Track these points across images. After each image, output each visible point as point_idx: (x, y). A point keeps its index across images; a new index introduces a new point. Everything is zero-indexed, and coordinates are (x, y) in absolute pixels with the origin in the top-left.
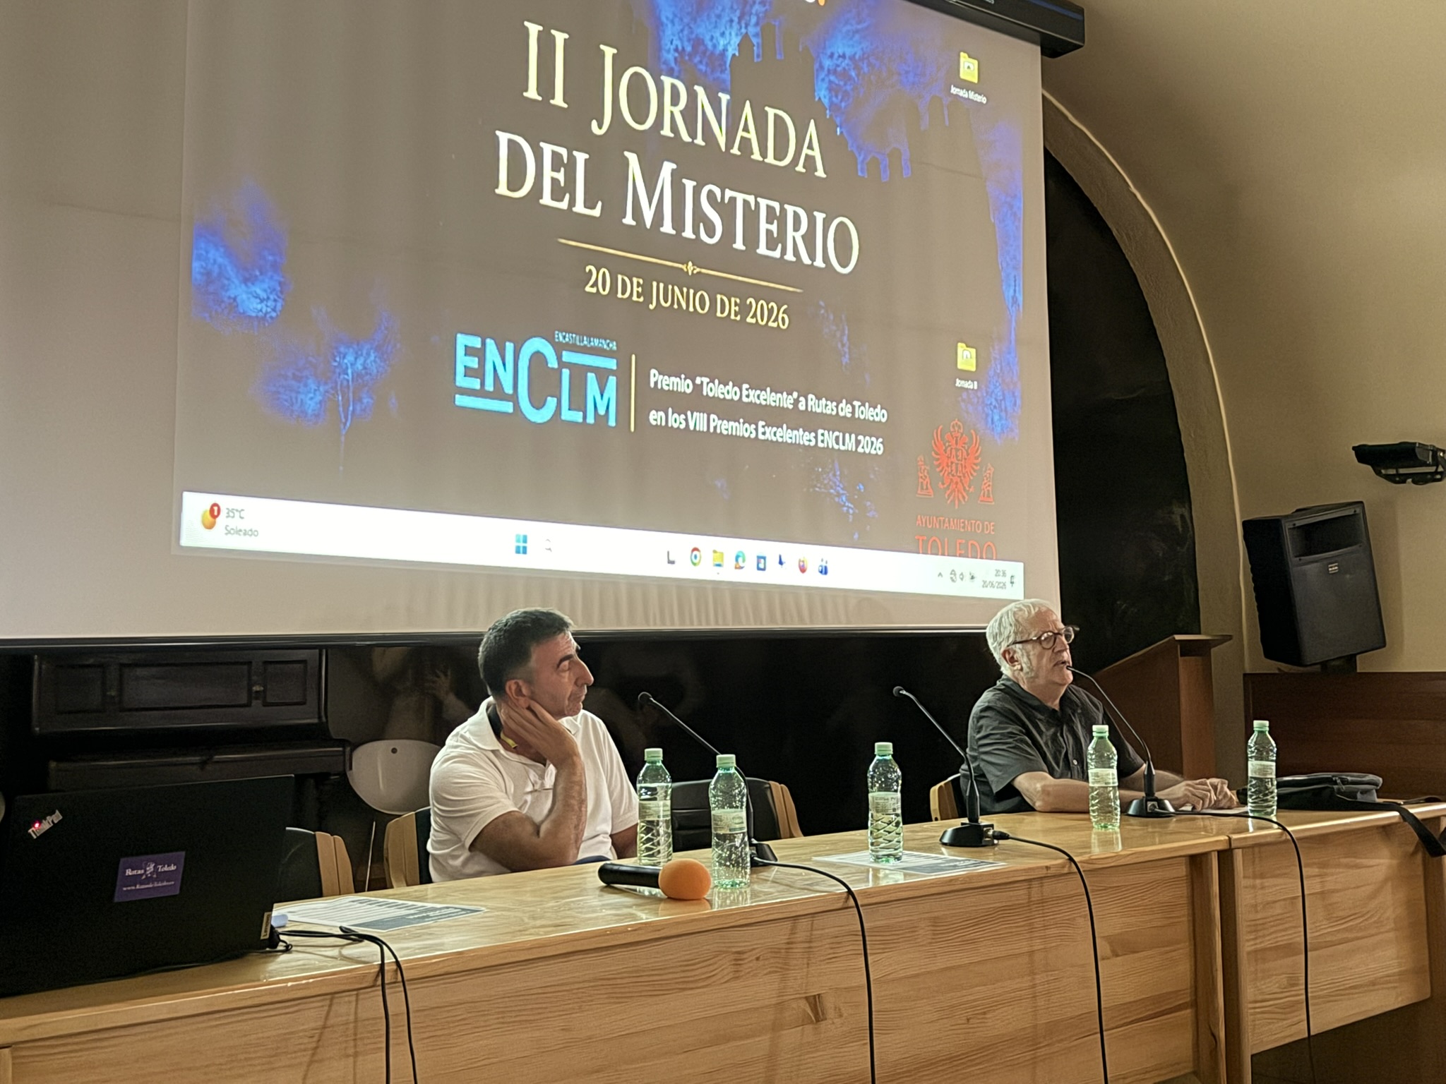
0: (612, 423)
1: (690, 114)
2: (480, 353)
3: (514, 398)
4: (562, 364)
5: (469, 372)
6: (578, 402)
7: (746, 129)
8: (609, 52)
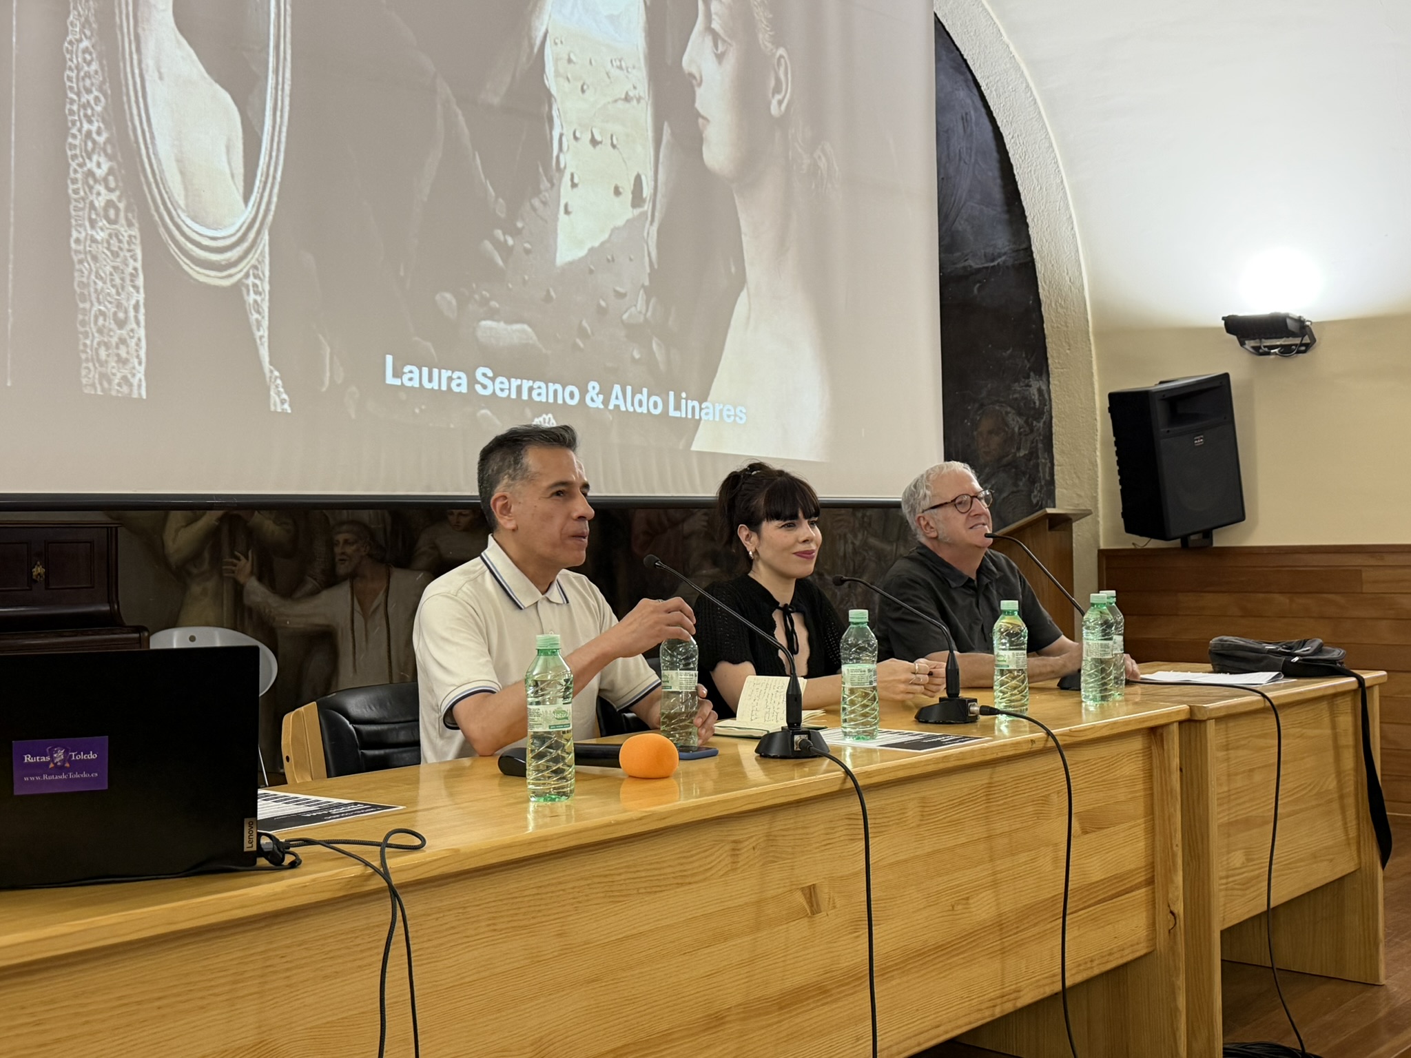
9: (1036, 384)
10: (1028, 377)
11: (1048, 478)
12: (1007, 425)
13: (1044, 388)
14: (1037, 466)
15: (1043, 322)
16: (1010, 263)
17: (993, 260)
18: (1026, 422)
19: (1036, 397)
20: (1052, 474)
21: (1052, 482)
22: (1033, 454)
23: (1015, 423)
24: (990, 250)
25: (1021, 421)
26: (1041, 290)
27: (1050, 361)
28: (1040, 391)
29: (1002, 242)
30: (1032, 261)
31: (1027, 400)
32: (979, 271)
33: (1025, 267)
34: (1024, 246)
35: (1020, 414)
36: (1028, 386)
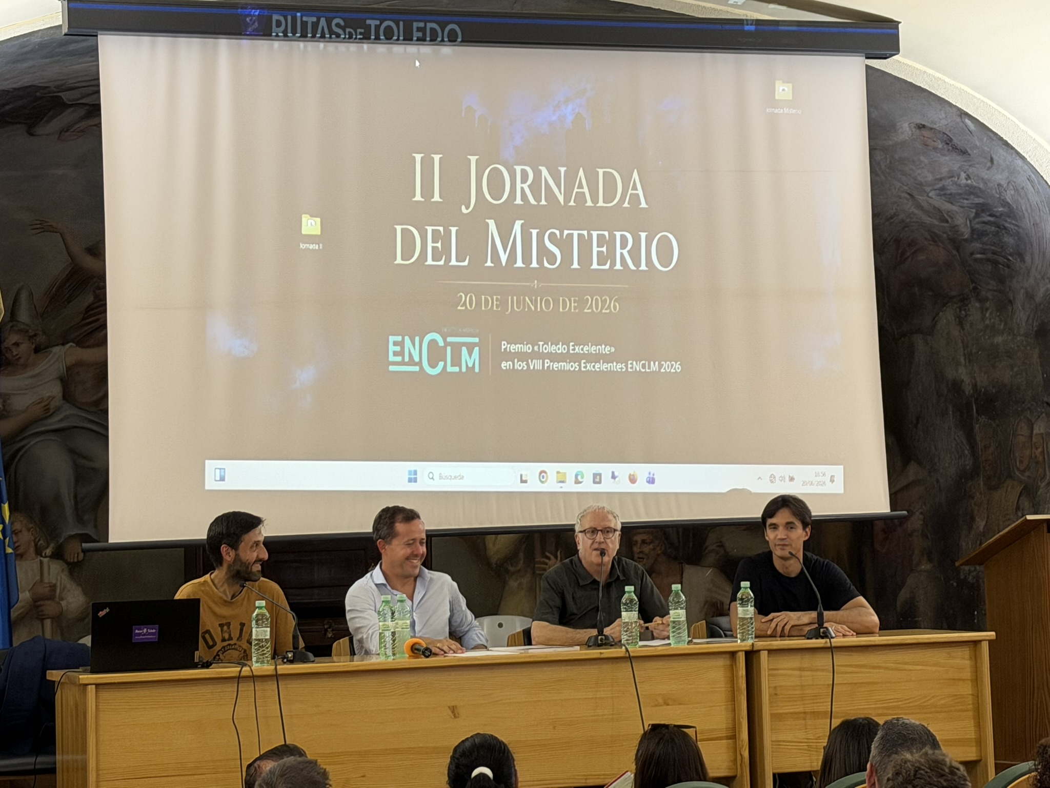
0: (477, 370)
1: (535, 188)
2: (401, 344)
3: (420, 364)
5: (395, 354)
6: (456, 361)
7: (580, 186)
8: (473, 159)
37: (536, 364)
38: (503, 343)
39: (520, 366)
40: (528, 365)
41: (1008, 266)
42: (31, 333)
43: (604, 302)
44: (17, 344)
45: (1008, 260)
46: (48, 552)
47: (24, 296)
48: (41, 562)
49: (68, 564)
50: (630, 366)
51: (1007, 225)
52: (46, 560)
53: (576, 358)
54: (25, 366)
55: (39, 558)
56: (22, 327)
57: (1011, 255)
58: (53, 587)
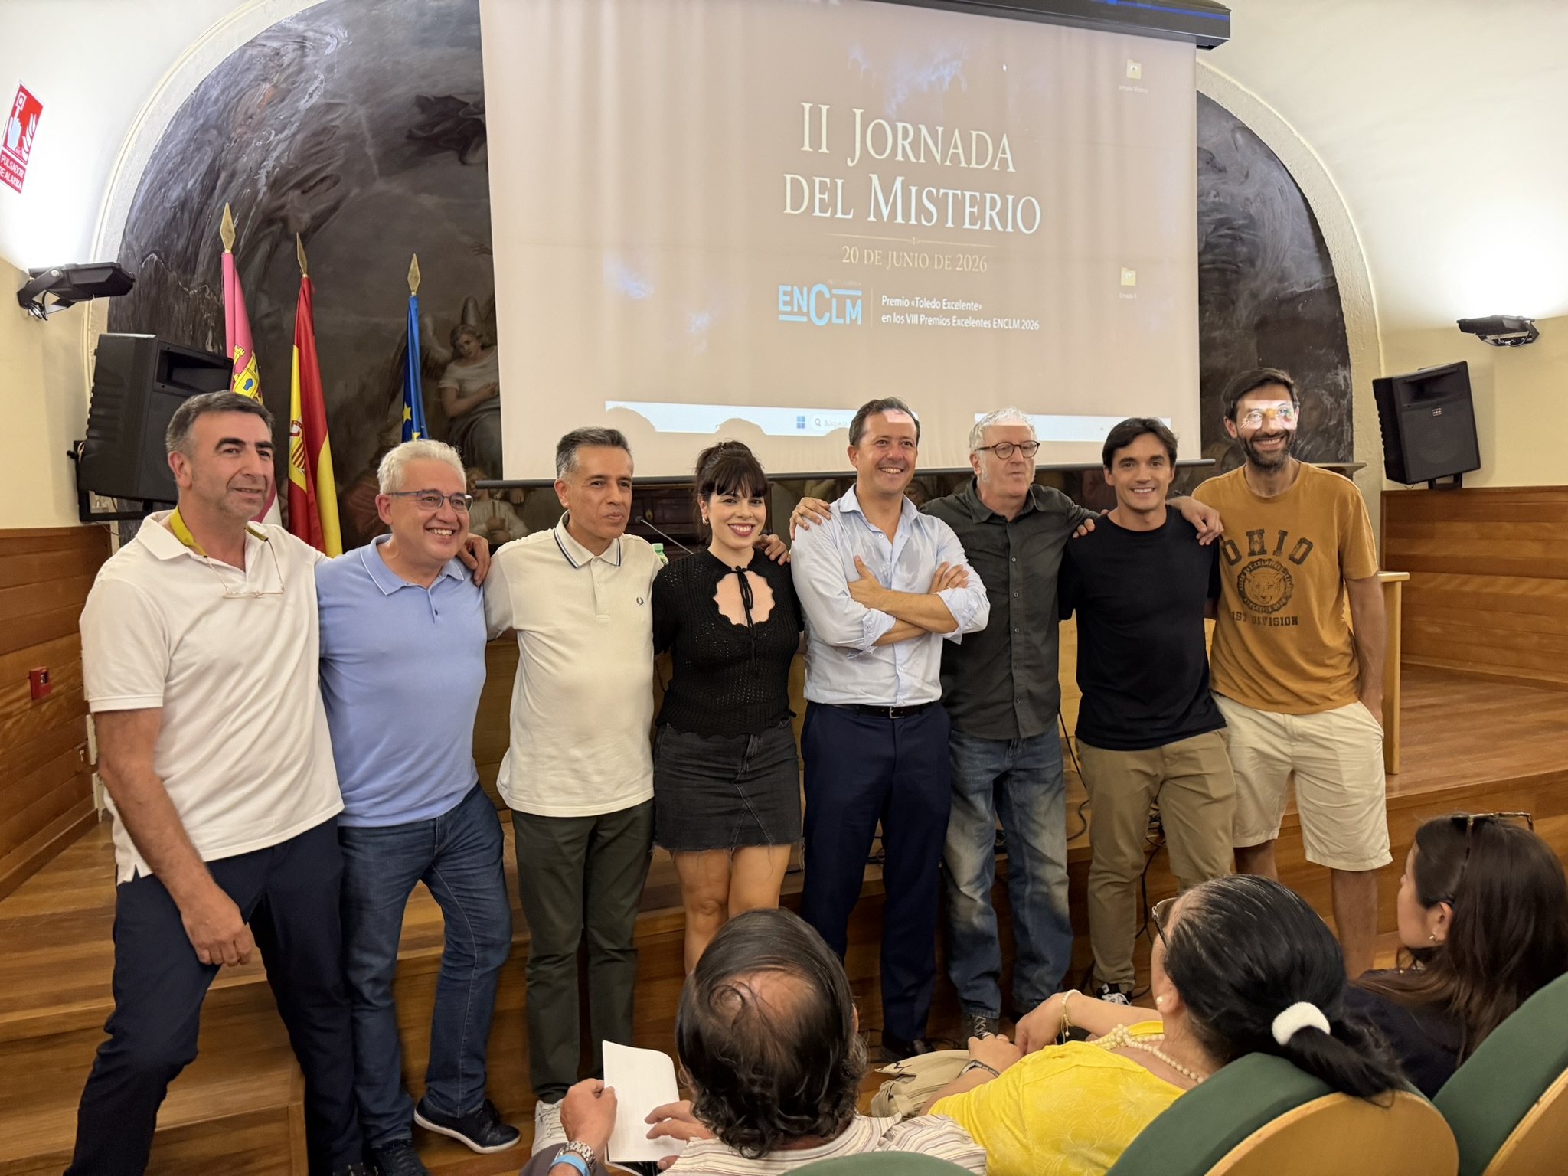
0: (859, 322)
1: (915, 145)
2: (790, 294)
3: (808, 314)
4: (832, 296)
5: (786, 303)
6: (841, 314)
7: (956, 147)
8: (858, 112)
9: (1342, 373)
10: (1337, 368)
11: (1349, 440)
12: (1322, 403)
13: (1347, 375)
14: (1342, 431)
15: (1345, 328)
16: (1322, 287)
17: (1310, 286)
18: (1336, 401)
19: (1342, 382)
20: (1352, 438)
21: (1351, 444)
22: (1340, 423)
23: (1328, 401)
24: (1308, 280)
25: (1332, 400)
26: (1343, 306)
27: (1351, 357)
28: (1345, 378)
29: (1316, 274)
30: (1336, 285)
31: (1336, 385)
32: (1300, 295)
33: (1332, 290)
34: (1330, 275)
35: (1331, 395)
36: (1337, 374)
37: (913, 319)
38: (884, 296)
39: (898, 319)
40: (905, 319)
41: (1236, 272)
42: (478, 334)
43: (974, 261)
44: (467, 342)
45: (1238, 266)
46: (498, 496)
47: (471, 305)
48: (494, 504)
49: (513, 505)
50: (995, 323)
51: (1244, 235)
52: (497, 502)
53: (948, 314)
54: (475, 359)
55: (492, 500)
56: (471, 329)
57: (1241, 262)
58: (503, 521)
